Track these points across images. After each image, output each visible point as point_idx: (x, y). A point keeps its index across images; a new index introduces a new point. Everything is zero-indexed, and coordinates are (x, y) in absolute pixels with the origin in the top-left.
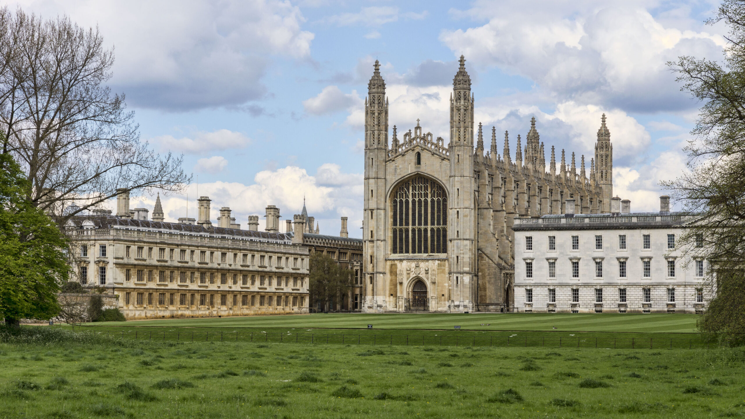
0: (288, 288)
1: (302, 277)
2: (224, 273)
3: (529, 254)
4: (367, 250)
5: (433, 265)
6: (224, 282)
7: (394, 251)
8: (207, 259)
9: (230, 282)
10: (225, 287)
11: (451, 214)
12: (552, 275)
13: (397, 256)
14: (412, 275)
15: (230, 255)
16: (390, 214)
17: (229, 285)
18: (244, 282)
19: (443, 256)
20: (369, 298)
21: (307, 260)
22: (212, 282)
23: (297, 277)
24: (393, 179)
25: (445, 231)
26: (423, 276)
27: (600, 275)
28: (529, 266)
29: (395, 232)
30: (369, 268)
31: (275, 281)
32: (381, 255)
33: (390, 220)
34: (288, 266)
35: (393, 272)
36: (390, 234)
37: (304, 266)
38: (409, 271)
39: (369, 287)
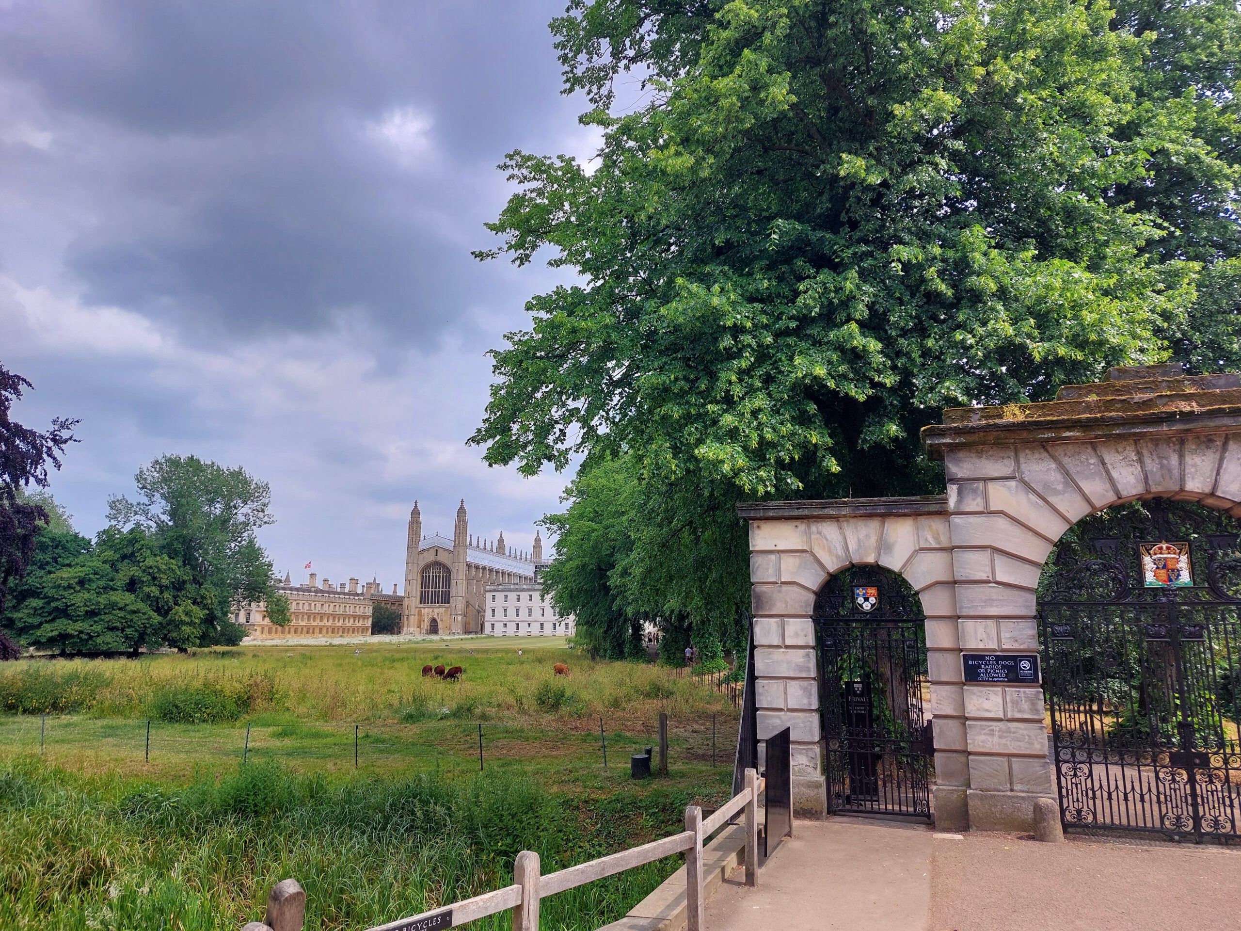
0: (358, 624)
1: (368, 617)
2: (322, 616)
3: (494, 605)
4: (406, 603)
5: (442, 610)
6: (321, 620)
7: (421, 603)
8: (313, 608)
9: (325, 621)
10: (322, 624)
11: (453, 582)
12: (506, 616)
13: (422, 605)
14: (430, 616)
15: (326, 605)
16: (420, 582)
17: (325, 623)
18: (334, 621)
19: (447, 605)
20: (405, 629)
21: (371, 608)
22: (314, 621)
23: (365, 617)
24: (422, 564)
25: (449, 592)
26: (436, 617)
27: (530, 615)
28: (493, 611)
29: (422, 592)
30: (407, 613)
31: (352, 620)
32: (413, 605)
33: (419, 586)
34: (360, 611)
35: (420, 614)
36: (419, 594)
37: (369, 611)
38: (428, 614)
39: (406, 623)
